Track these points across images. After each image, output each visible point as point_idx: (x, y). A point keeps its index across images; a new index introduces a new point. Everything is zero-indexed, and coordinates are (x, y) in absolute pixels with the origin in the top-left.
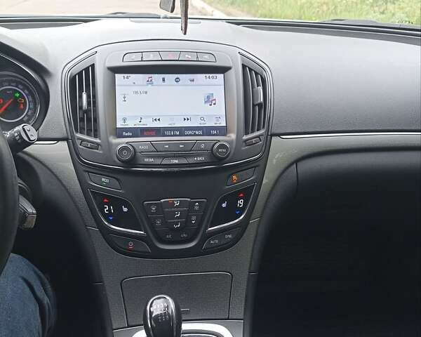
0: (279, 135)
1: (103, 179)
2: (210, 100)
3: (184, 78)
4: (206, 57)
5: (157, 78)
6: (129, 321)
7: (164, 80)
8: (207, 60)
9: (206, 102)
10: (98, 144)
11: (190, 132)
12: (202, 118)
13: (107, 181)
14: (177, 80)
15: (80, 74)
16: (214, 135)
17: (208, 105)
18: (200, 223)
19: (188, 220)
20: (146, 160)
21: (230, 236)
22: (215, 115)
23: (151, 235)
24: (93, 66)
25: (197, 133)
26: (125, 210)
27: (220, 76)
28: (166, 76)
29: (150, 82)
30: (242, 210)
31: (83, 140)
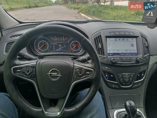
0: (152, 55)
1: (106, 67)
2: (132, 45)
3: (125, 39)
4: (132, 33)
5: (118, 39)
6: (113, 107)
7: (120, 40)
8: (132, 34)
9: (131, 46)
10: (105, 58)
11: (127, 54)
12: (130, 50)
13: (107, 68)
14: (123, 40)
15: (97, 38)
16: (134, 55)
17: (132, 47)
18: (132, 80)
19: (130, 79)
20: (119, 62)
21: (140, 84)
22: (134, 50)
23: (119, 83)
24: (100, 36)
25: (129, 54)
26: (112, 76)
27: (135, 39)
28: (120, 39)
29: (116, 40)
30: (143, 77)
31: (100, 56)
